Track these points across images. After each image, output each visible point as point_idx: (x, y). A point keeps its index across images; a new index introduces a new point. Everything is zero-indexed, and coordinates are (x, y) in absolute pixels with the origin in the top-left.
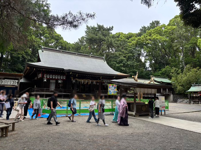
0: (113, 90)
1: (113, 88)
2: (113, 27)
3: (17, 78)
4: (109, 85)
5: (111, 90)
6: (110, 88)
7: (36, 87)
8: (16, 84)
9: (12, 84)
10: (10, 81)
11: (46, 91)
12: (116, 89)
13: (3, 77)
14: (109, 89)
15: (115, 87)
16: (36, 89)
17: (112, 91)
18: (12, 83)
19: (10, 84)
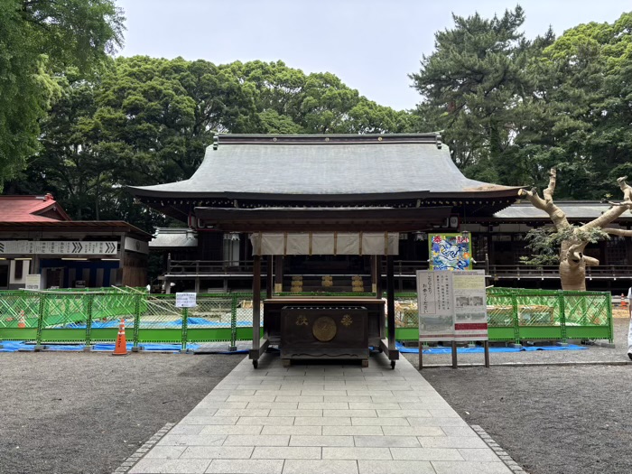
0: (454, 255)
1: (454, 249)
2: (519, 9)
3: (117, 234)
4: (432, 237)
5: (442, 258)
6: (437, 250)
7: (172, 258)
8: (115, 252)
9: (104, 253)
10: (99, 246)
11: (201, 270)
12: (470, 251)
13: (83, 235)
14: (433, 254)
15: (461, 246)
16: (173, 264)
17: (446, 262)
18: (105, 248)
19: (101, 251)
